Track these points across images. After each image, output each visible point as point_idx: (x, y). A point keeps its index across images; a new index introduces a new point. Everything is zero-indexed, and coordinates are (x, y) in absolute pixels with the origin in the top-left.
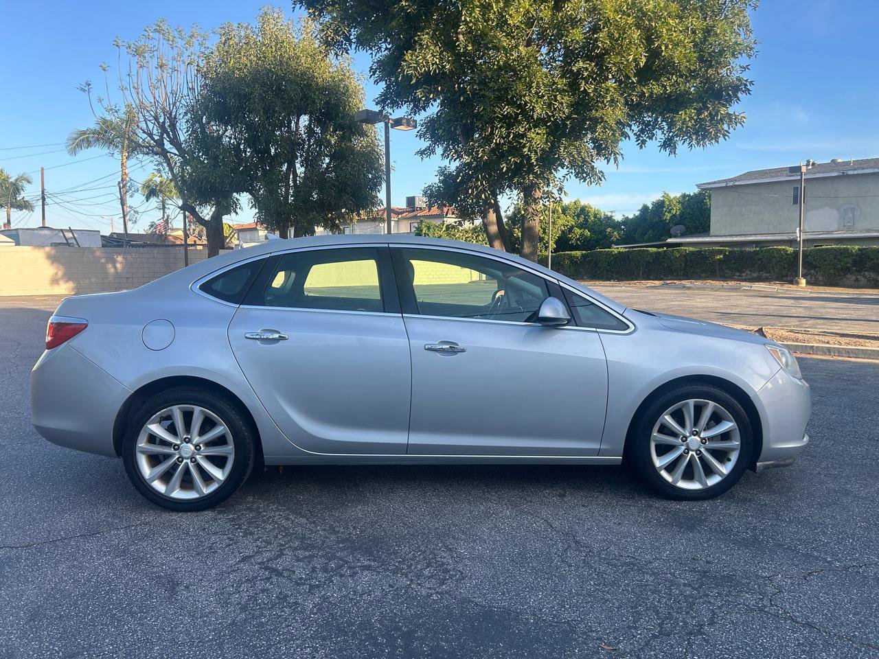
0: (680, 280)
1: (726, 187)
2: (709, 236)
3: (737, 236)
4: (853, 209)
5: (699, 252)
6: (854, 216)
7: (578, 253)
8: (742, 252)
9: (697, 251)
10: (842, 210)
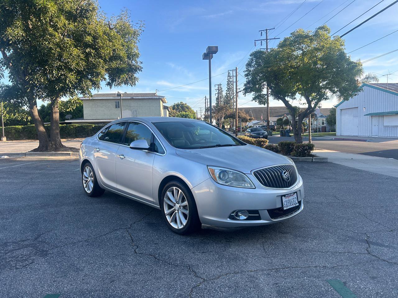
0: (74, 138)
1: (90, 100)
2: (83, 119)
3: (95, 120)
4: (136, 111)
7: (20, 127)
8: (99, 126)
9: (81, 126)
10: (132, 111)
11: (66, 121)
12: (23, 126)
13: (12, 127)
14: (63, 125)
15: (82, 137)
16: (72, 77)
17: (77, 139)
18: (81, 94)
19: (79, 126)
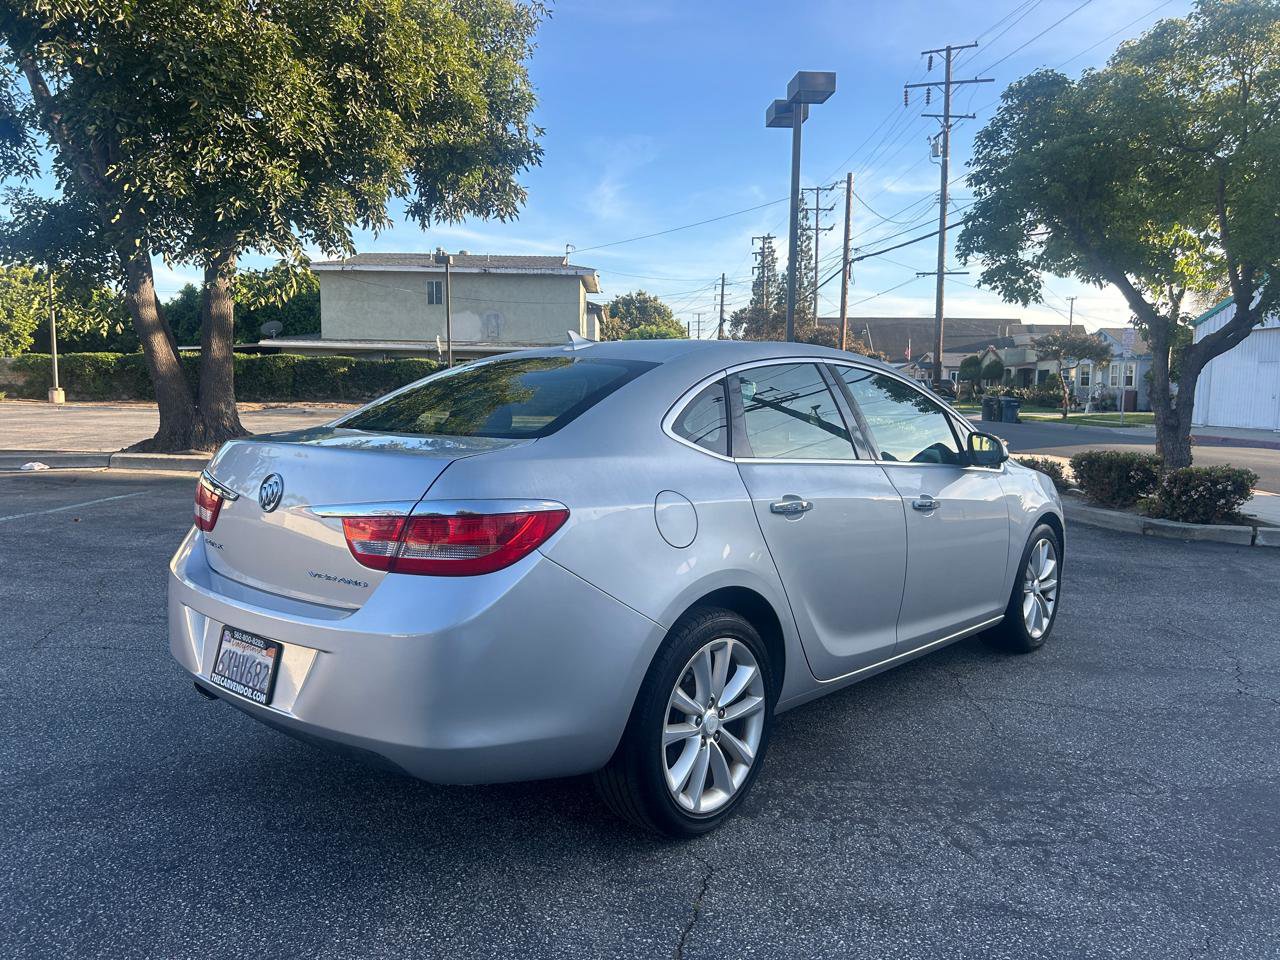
0: (291, 402)
1: (342, 272)
2: (319, 338)
3: (360, 341)
4: (497, 317)
5: (314, 362)
6: (498, 324)
7: (111, 356)
8: (373, 363)
9: (310, 361)
10: (485, 317)
11: (262, 343)
12: (119, 355)
13: (83, 357)
14: (253, 356)
15: (315, 399)
16: (281, 175)
17: (299, 405)
18: (314, 243)
19: (303, 362)
